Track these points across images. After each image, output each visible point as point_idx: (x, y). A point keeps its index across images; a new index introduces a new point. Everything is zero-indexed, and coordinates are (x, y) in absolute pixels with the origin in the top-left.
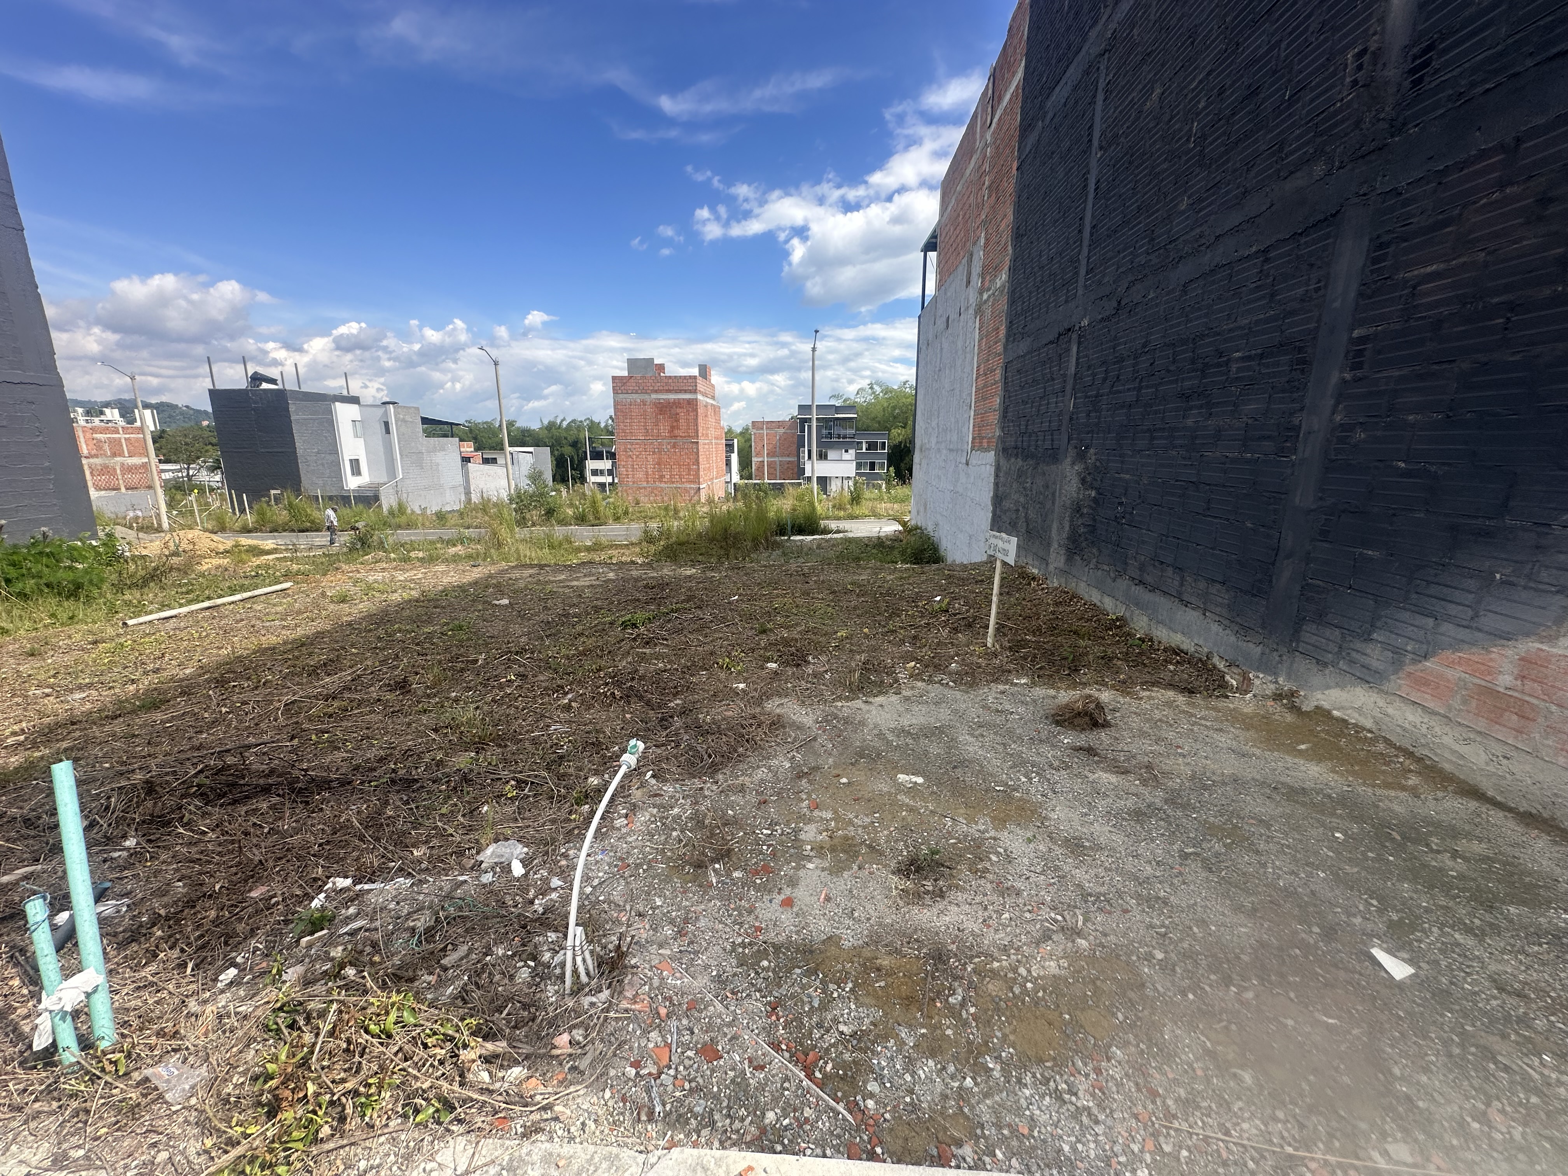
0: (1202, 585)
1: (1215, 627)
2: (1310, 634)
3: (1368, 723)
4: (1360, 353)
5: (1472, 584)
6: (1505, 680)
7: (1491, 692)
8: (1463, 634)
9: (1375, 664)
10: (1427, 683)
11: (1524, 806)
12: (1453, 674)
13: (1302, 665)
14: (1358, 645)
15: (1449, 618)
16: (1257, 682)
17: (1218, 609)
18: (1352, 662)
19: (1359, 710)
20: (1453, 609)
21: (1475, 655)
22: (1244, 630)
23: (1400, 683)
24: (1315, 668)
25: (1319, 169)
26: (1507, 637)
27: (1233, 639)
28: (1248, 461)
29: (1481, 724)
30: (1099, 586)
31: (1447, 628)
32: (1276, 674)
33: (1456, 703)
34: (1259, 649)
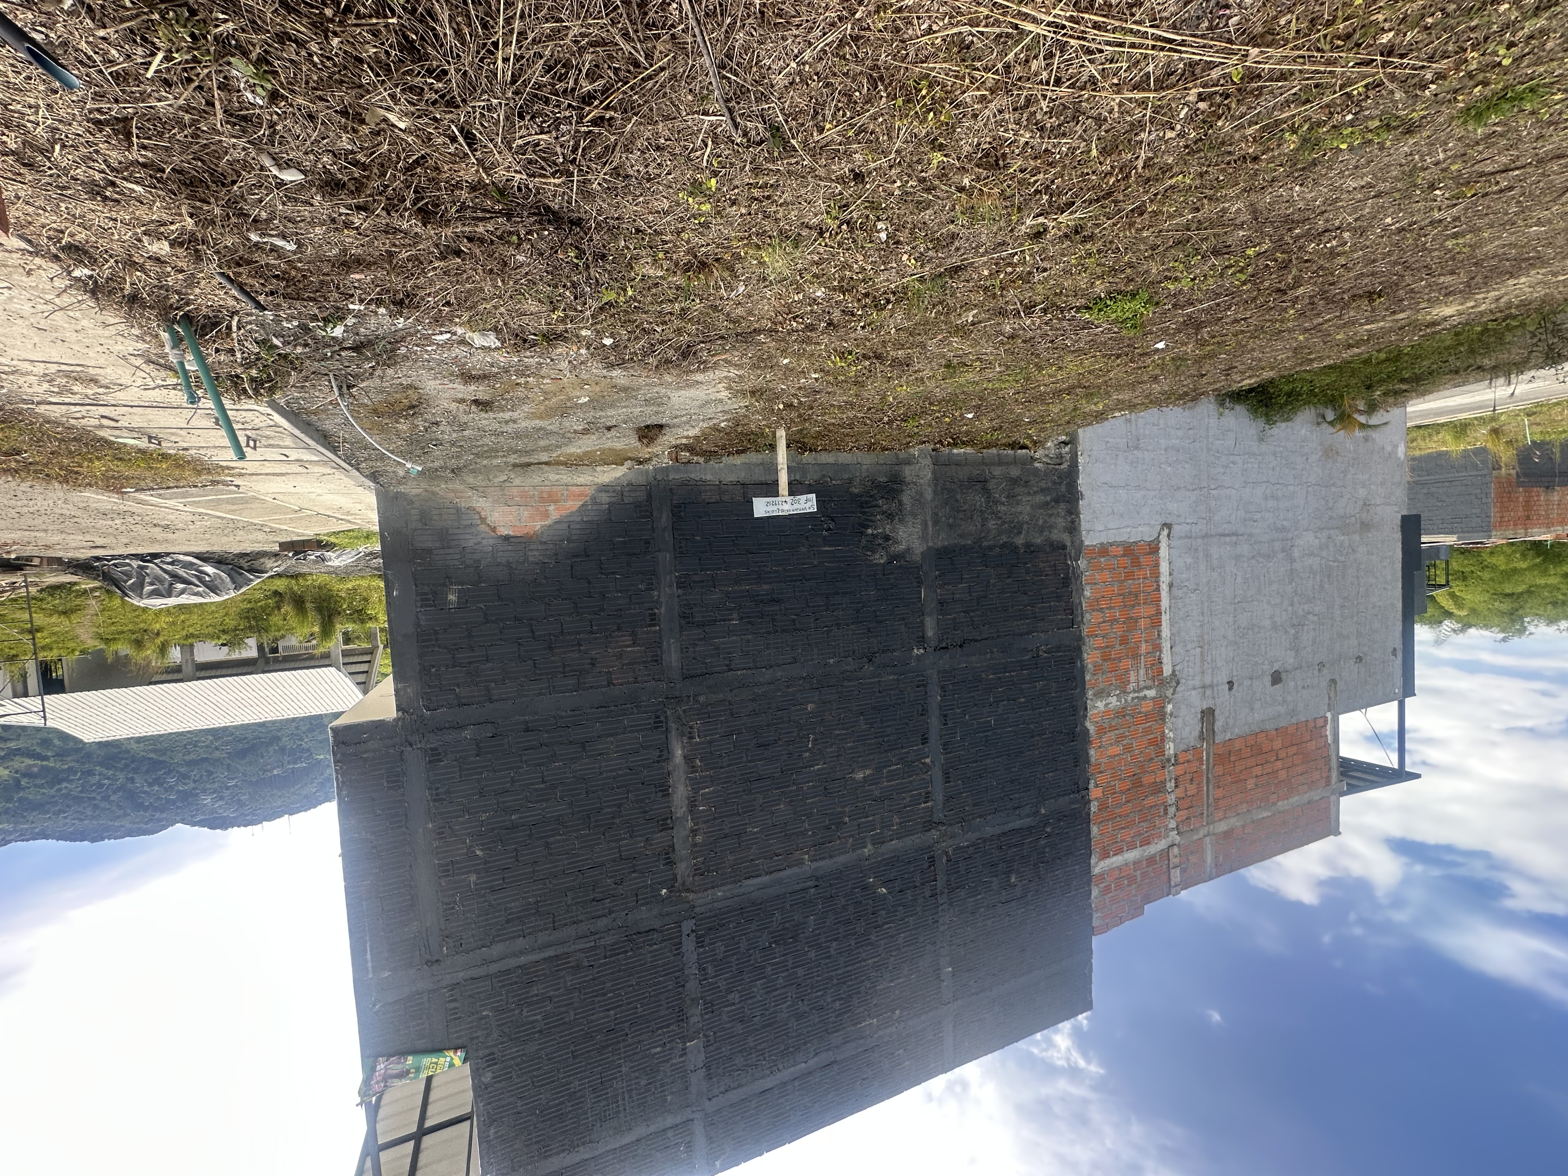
0: (726, 498)
1: (709, 477)
2: (641, 496)
3: (598, 468)
4: (652, 620)
5: (574, 537)
6: (552, 508)
7: (556, 502)
8: (571, 519)
9: (603, 494)
10: (579, 496)
11: (532, 467)
12: (569, 503)
13: (642, 480)
14: (614, 499)
15: (578, 523)
16: (666, 461)
17: (708, 488)
18: (614, 491)
19: (604, 472)
20: (578, 526)
21: (564, 513)
22: (685, 484)
23: (590, 491)
24: (633, 481)
25: (702, 699)
26: (557, 522)
27: (692, 476)
28: (709, 569)
29: (555, 489)
30: (845, 467)
31: (579, 519)
32: (655, 469)
33: (565, 493)
34: (671, 478)
